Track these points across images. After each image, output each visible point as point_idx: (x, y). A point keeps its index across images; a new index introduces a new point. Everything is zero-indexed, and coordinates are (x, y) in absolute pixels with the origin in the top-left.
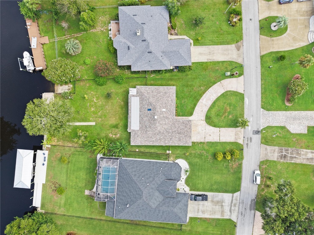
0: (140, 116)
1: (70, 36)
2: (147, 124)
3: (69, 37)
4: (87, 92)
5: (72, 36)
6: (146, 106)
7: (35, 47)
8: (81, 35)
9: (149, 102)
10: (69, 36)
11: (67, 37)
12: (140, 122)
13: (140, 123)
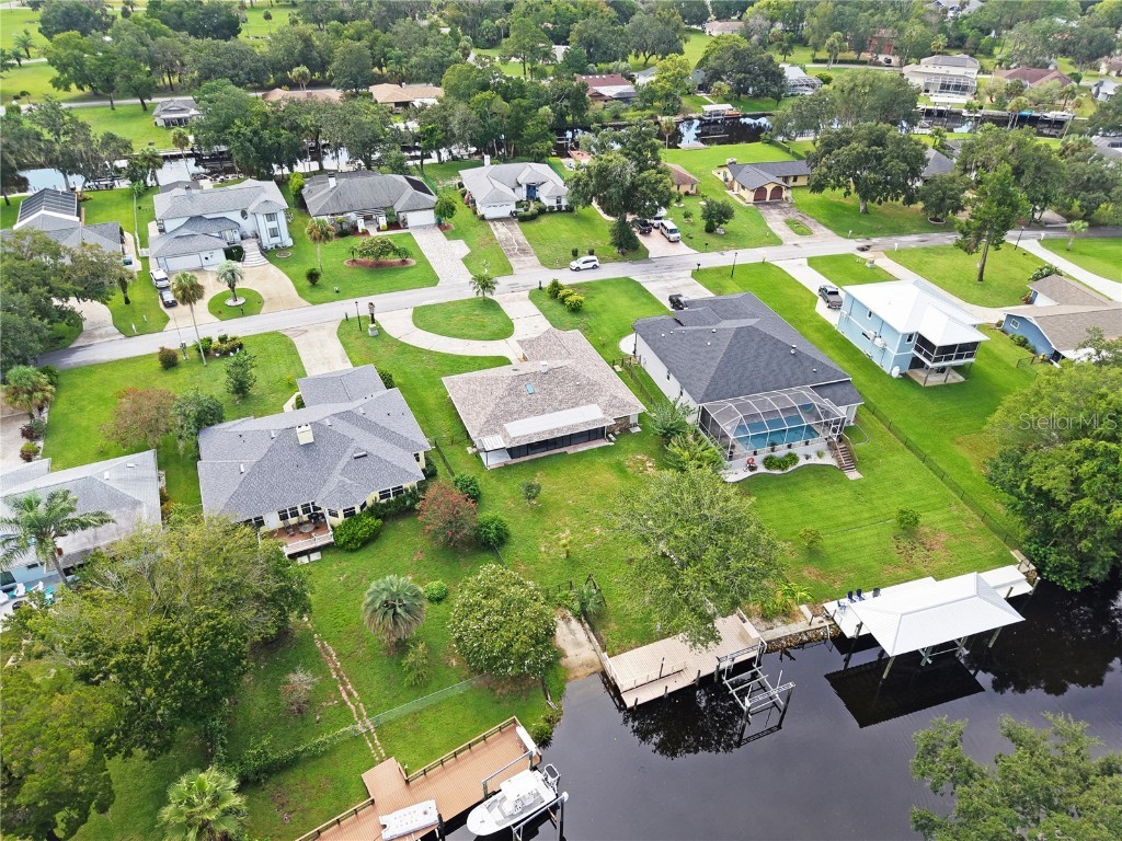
0: (557, 410)
1: (344, 684)
2: (570, 386)
3: (349, 687)
4: (549, 562)
5: (341, 678)
6: (524, 399)
7: (431, 805)
8: (332, 645)
9: (509, 394)
10: (345, 689)
11: (350, 694)
12: (573, 407)
13: (576, 405)
